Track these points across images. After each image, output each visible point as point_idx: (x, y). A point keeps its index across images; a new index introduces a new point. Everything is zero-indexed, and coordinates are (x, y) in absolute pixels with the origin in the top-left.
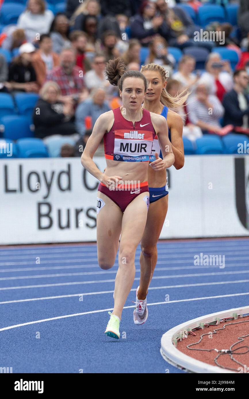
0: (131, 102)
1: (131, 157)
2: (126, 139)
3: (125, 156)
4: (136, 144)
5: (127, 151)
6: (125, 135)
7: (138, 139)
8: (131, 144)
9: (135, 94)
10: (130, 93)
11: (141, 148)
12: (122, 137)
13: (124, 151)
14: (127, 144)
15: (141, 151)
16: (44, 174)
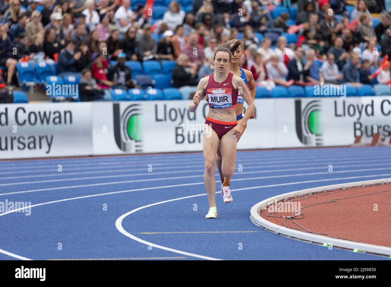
0: (220, 68)
1: (218, 105)
2: (213, 94)
3: (215, 105)
4: (220, 97)
5: (215, 102)
6: (213, 92)
7: (221, 94)
8: (217, 97)
9: (223, 62)
10: (220, 61)
11: (224, 99)
12: (211, 93)
13: (214, 102)
14: (215, 97)
15: (224, 101)
16: (180, 110)
